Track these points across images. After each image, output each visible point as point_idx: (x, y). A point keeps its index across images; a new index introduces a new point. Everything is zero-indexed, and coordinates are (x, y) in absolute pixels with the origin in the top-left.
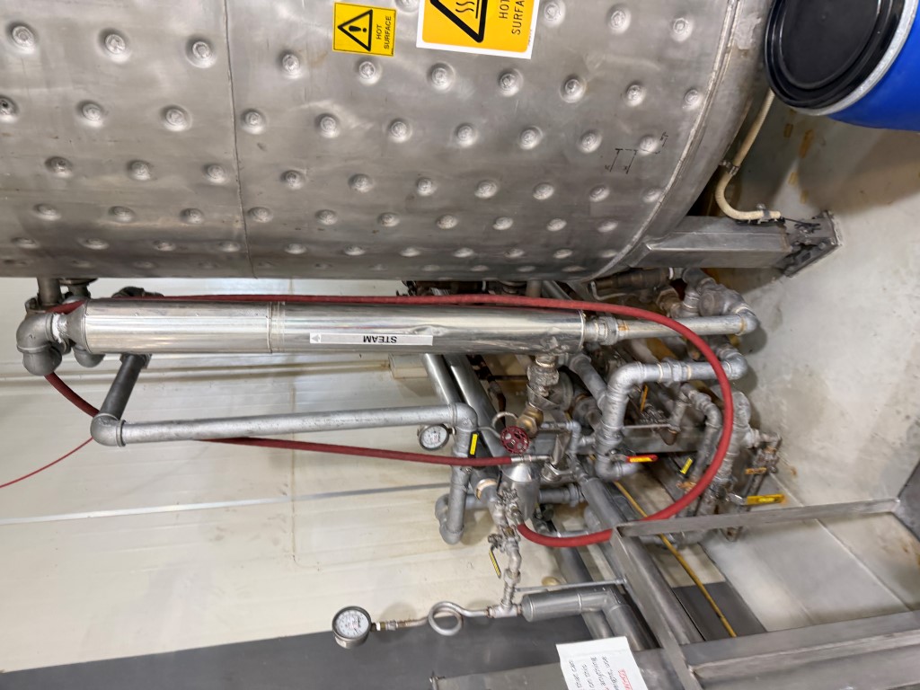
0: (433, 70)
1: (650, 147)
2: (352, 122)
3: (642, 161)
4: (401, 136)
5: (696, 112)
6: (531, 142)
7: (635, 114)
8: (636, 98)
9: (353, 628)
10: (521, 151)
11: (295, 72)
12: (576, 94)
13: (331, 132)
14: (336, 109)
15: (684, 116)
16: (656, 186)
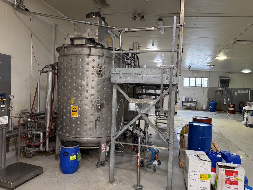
0: (70, 107)
1: (64, 131)
2: (66, 100)
3: (63, 130)
4: (65, 104)
5: (67, 135)
6: (65, 117)
7: (67, 128)
8: (68, 128)
9: (11, 97)
10: (64, 116)
11: (69, 94)
12: (68, 121)
13: (65, 97)
14: (67, 98)
15: (67, 134)
16: (62, 133)
